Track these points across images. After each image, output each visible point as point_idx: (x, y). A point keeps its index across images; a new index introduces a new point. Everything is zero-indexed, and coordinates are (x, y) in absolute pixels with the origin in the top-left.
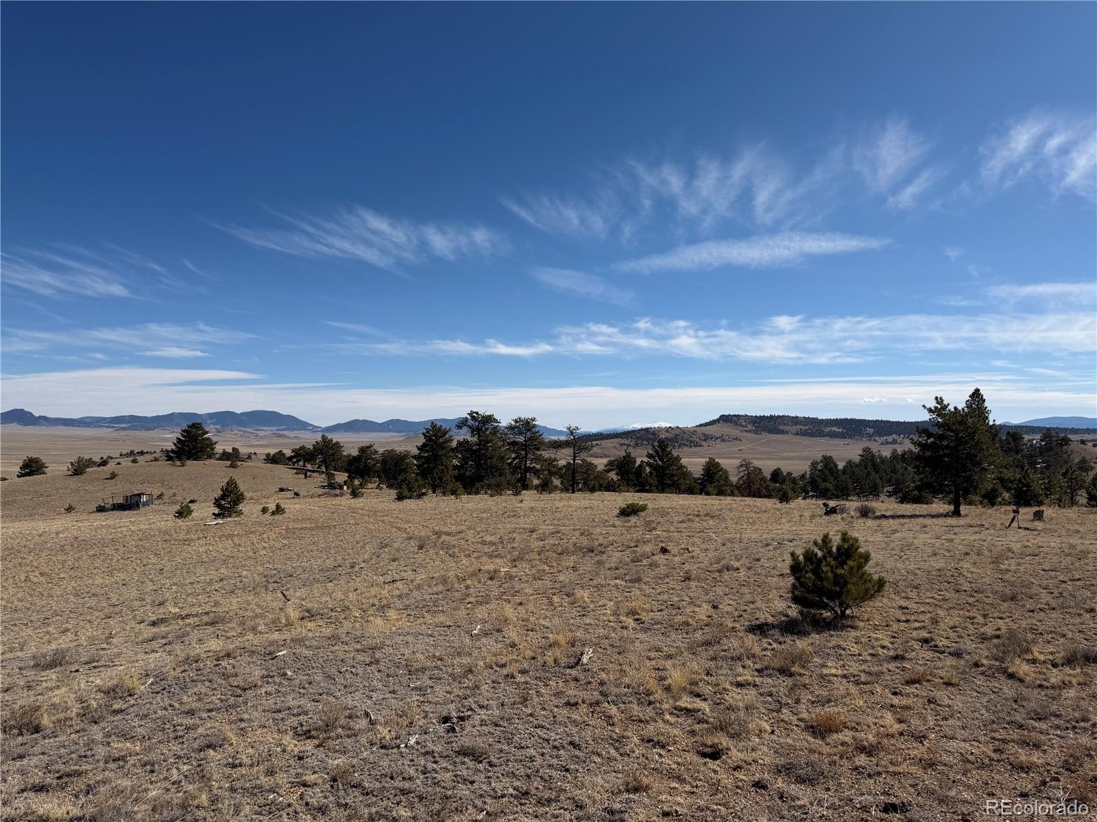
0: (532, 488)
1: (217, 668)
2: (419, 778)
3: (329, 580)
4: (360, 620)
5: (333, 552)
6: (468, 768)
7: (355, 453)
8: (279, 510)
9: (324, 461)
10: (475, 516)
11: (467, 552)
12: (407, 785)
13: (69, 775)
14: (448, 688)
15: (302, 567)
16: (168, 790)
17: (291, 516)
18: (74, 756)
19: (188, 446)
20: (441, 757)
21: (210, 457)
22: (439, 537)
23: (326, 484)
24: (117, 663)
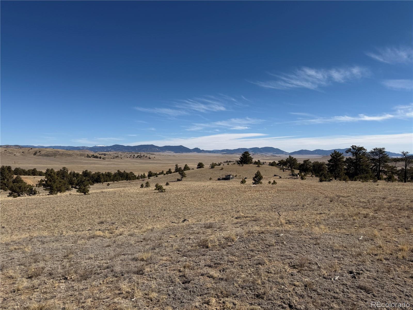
0: (383, 179)
1: (259, 237)
2: (341, 294)
3: (294, 210)
4: (309, 227)
5: (295, 200)
6: (363, 295)
7: (302, 163)
8: (274, 183)
9: (290, 166)
10: (355, 190)
11: (352, 205)
12: (336, 295)
13: (217, 264)
14: (351, 260)
15: (284, 204)
16: (247, 276)
17: (279, 185)
18: (218, 258)
19: (244, 159)
20: (350, 287)
21: (251, 163)
22: (339, 198)
23: (291, 174)
24: (227, 230)
